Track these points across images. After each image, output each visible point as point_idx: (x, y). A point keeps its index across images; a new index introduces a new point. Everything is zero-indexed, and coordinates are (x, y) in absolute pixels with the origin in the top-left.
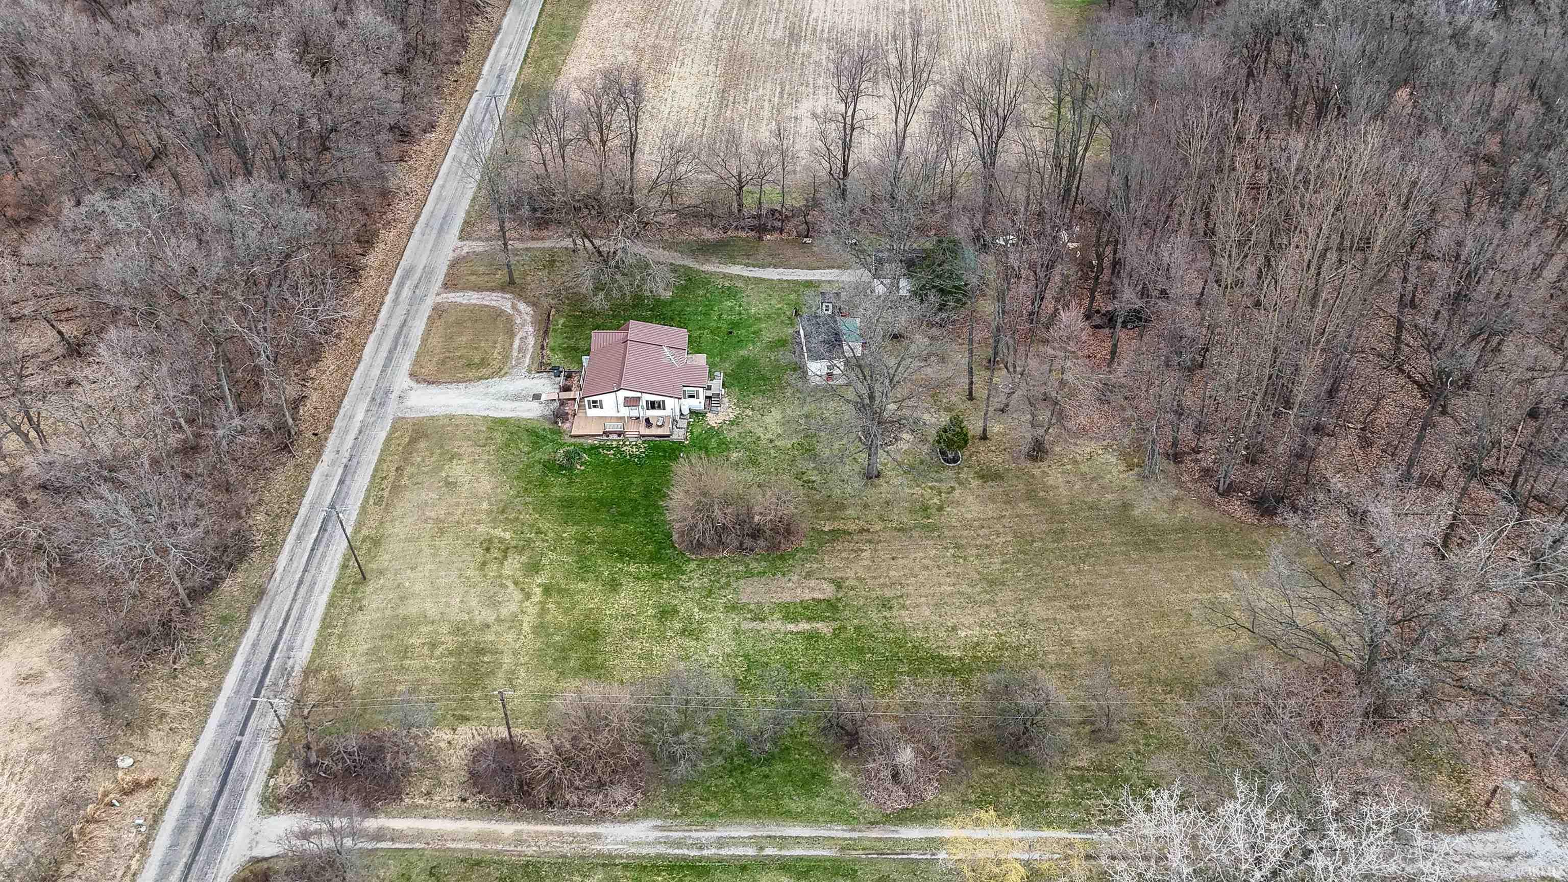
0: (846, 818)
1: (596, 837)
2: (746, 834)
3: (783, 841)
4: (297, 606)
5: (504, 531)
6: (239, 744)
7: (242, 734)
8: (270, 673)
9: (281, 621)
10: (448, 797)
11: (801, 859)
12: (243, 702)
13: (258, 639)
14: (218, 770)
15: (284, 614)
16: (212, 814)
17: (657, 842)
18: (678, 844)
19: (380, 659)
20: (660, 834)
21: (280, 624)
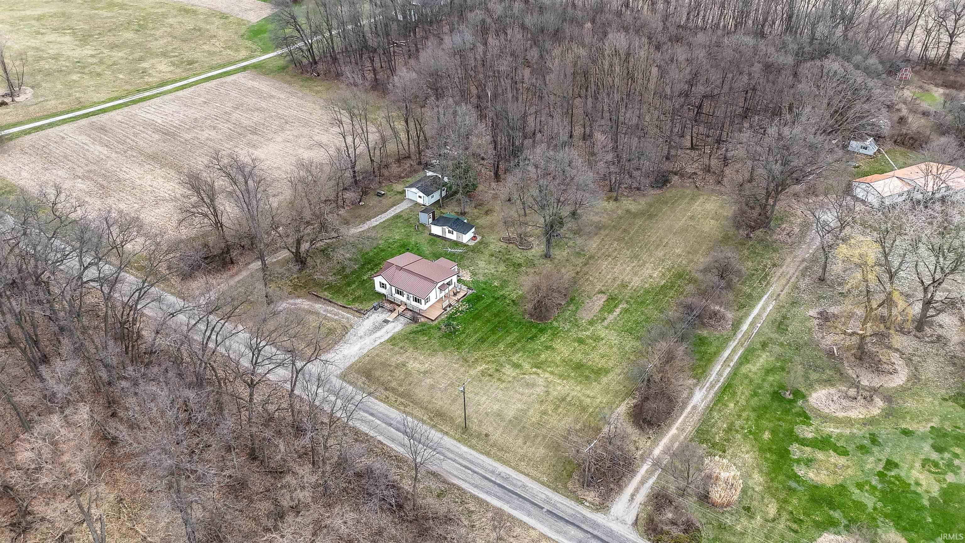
0: (727, 340)
1: (694, 407)
2: (720, 367)
3: (729, 359)
4: (461, 461)
5: (481, 366)
6: (548, 511)
7: (542, 508)
8: (505, 485)
9: (467, 470)
10: (643, 443)
11: (740, 358)
12: (517, 501)
13: (473, 485)
14: (561, 524)
15: (462, 468)
16: (591, 534)
17: (708, 392)
18: (712, 386)
19: (536, 436)
20: (705, 389)
21: (470, 472)
